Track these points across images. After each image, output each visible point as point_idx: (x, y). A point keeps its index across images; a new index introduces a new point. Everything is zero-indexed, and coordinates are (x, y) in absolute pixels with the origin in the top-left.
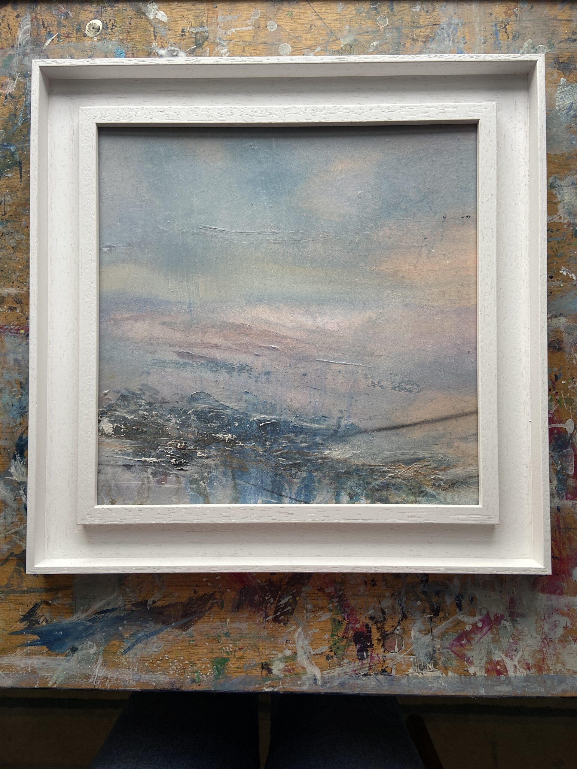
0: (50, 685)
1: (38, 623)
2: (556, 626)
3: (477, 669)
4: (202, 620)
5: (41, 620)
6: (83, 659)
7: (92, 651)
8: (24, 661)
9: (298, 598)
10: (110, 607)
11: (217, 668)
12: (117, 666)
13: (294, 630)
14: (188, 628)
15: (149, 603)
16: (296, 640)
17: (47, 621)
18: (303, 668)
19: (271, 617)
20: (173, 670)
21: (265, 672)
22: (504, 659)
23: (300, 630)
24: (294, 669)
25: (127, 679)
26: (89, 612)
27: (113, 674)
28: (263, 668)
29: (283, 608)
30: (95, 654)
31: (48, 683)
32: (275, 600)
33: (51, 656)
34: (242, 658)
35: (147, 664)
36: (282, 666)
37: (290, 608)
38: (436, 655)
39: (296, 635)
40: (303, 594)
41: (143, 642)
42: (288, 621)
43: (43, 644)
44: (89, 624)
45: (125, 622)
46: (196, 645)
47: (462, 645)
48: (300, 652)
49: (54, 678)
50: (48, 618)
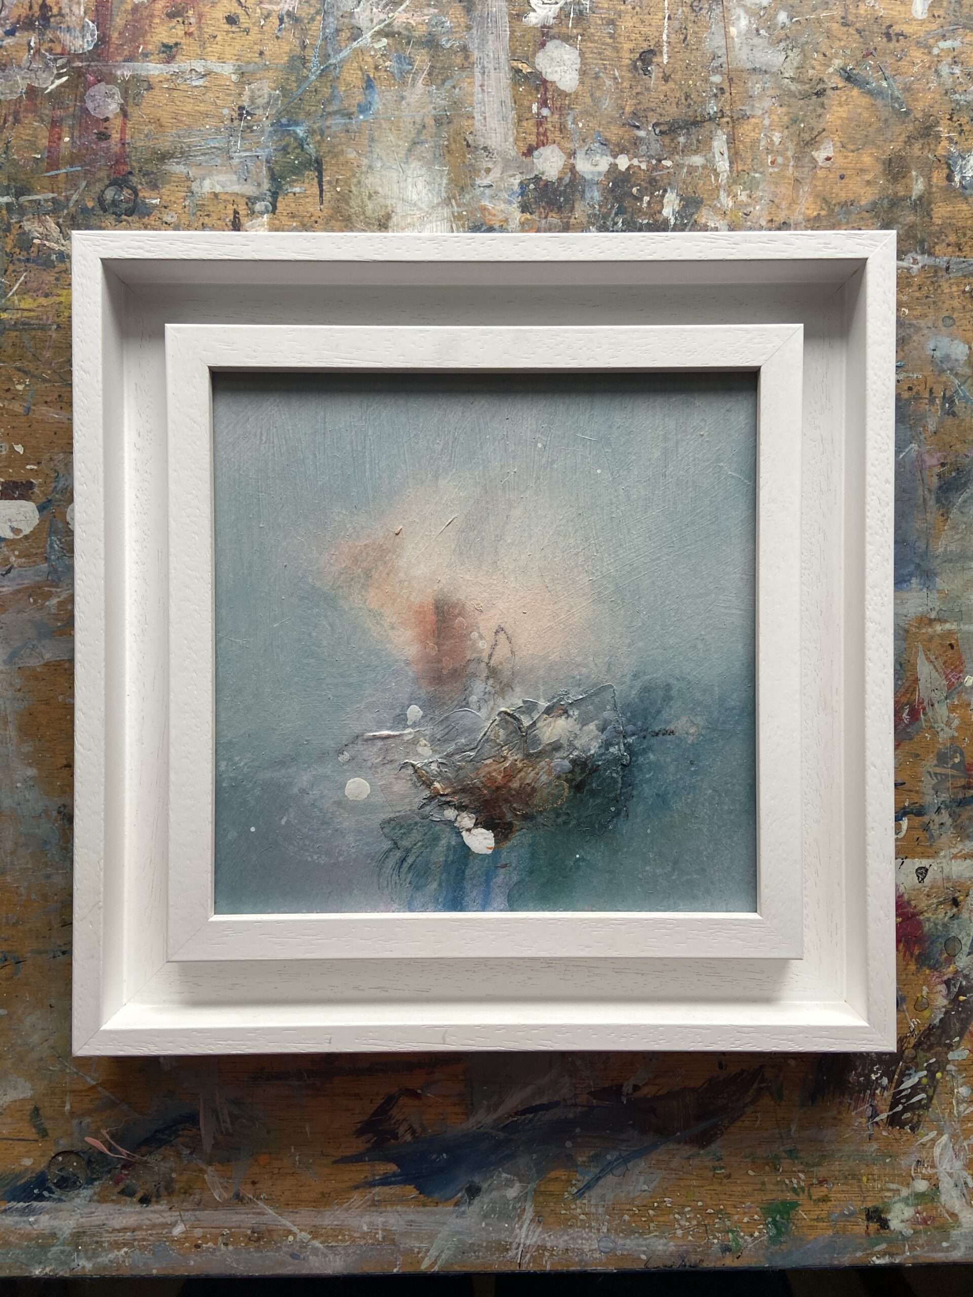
0: (424, 1266)
1: (395, 1136)
4: (739, 1124)
5: (401, 1130)
6: (493, 1211)
7: (512, 1193)
8: (367, 1218)
9: (939, 1075)
10: (545, 1100)
11: (774, 1222)
12: (566, 1223)
13: (933, 1140)
14: (709, 1142)
15: (625, 1090)
16: (937, 1160)
17: (414, 1132)
18: (954, 1215)
19: (884, 1116)
20: (681, 1227)
21: (874, 1226)
23: (945, 1138)
24: (933, 1219)
25: (586, 1248)
26: (501, 1111)
27: (557, 1241)
28: (869, 1218)
29: (909, 1097)
30: (517, 1199)
31: (419, 1262)
32: (890, 1081)
33: (424, 1205)
34: (825, 1199)
35: (626, 1217)
36: (909, 1212)
37: (923, 1095)
39: (937, 1151)
40: (949, 1067)
41: (617, 1172)
42: (919, 1122)
43: (406, 1182)
44: (502, 1135)
45: (578, 1130)
46: (729, 1176)
48: (946, 1184)
49: (433, 1252)
50: (416, 1126)
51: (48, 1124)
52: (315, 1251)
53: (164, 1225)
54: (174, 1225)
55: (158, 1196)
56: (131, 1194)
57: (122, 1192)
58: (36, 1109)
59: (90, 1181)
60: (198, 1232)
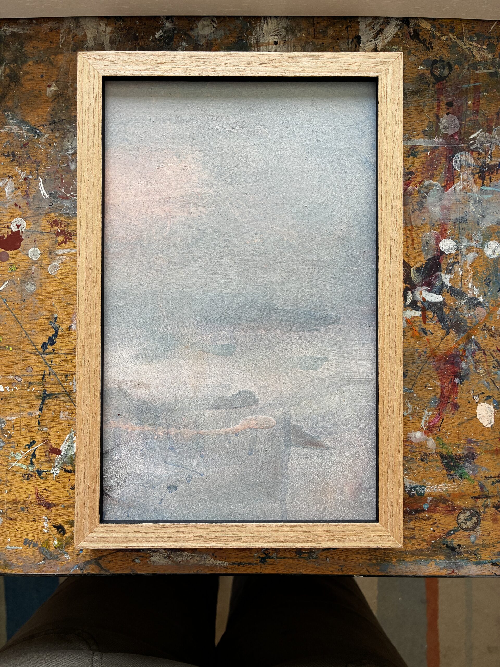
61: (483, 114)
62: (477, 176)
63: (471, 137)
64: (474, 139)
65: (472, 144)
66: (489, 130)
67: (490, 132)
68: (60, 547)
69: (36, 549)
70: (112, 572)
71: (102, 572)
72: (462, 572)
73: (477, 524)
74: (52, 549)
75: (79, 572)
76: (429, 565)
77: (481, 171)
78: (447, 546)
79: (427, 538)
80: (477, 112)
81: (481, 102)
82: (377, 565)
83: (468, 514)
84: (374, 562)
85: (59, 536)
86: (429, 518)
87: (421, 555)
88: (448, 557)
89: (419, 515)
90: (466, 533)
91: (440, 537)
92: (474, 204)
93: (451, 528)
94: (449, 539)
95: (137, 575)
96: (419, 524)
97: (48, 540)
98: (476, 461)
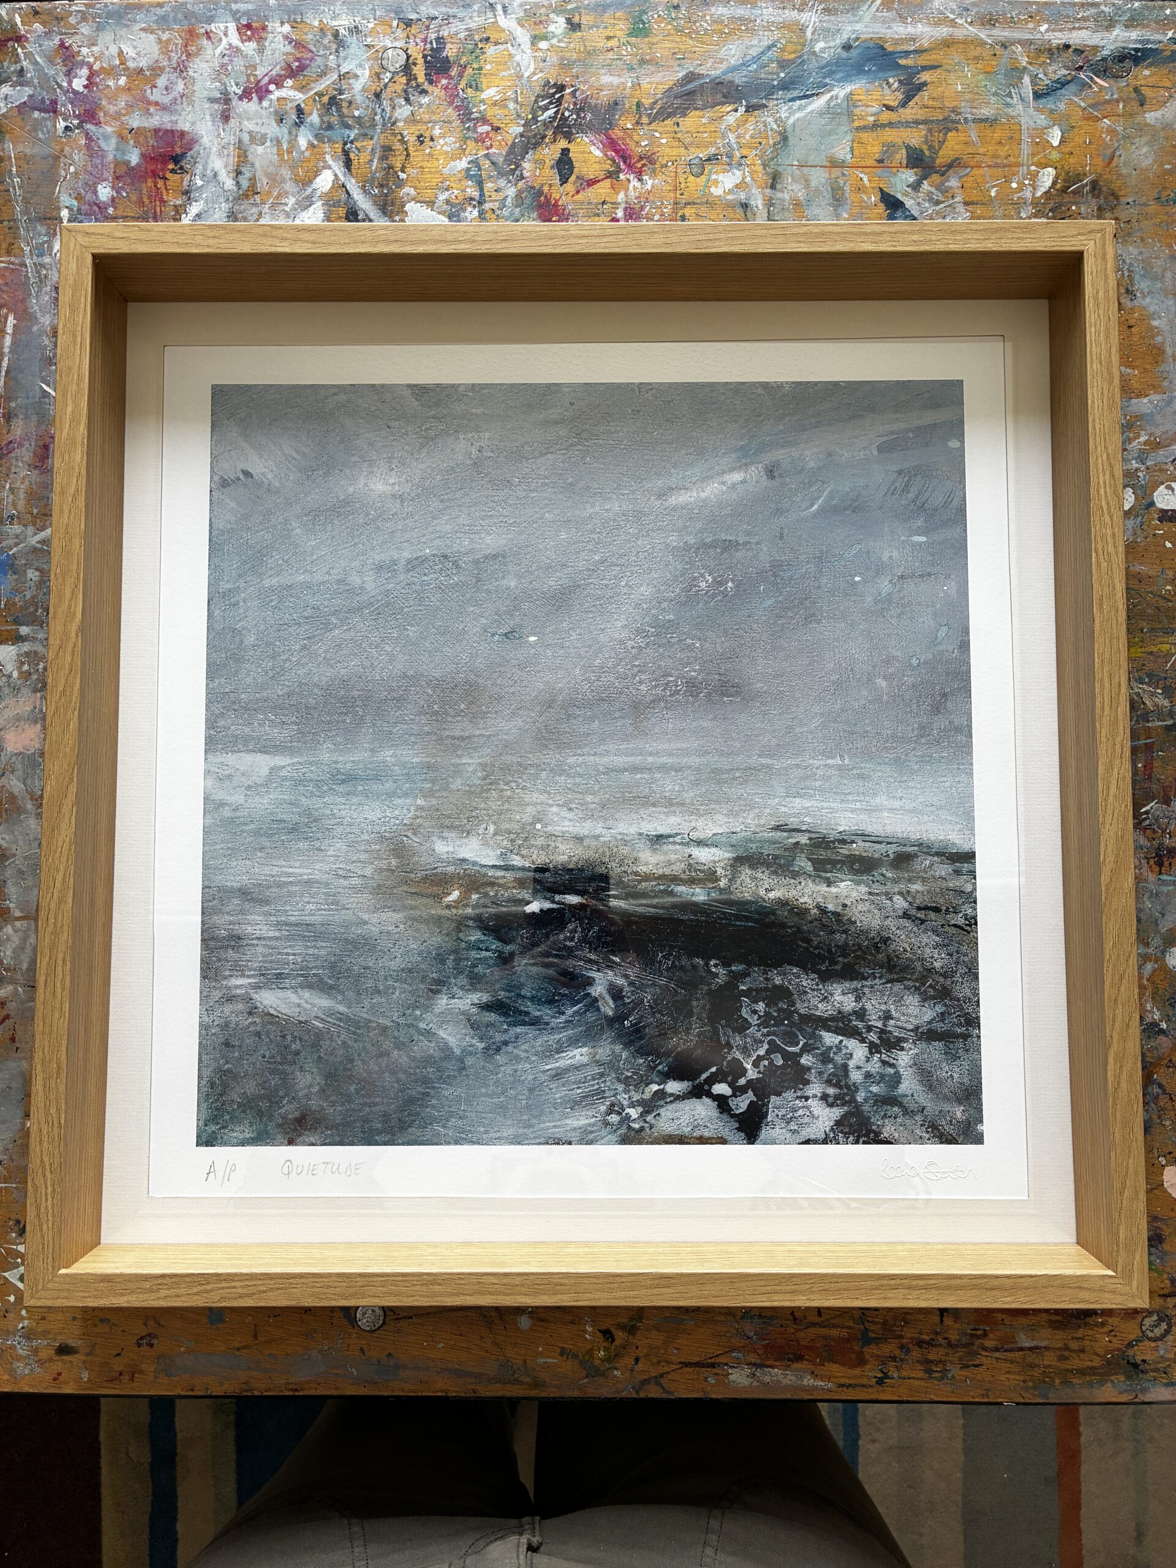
1: (900, 81)
2: (167, 88)
3: (279, 30)
4: (667, 87)
5: (896, 85)
6: (833, 34)
7: (821, 45)
8: (918, 31)
9: (530, 116)
10: (798, 103)
11: (644, 23)
12: (784, 26)
13: (534, 74)
14: (686, 76)
15: (743, 110)
16: (532, 61)
17: (888, 83)
18: (522, 26)
19: (568, 91)
20: (706, 21)
21: (576, 20)
22: (240, 44)
23: (526, 74)
24: (536, 23)
25: (771, 9)
26: (828, 96)
28: (579, 25)
29: (551, 103)
30: (817, 41)
32: (563, 114)
33: (880, 38)
34: (609, 38)
35: (744, 28)
36: (552, 28)
37: (541, 104)
38: (334, 46)
39: (532, 67)
40: (523, 122)
41: (749, 57)
42: (545, 86)
43: (892, 53)
44: (827, 81)
45: (776, 83)
46: (674, 53)
47: (298, 60)
48: (526, 46)
49: (873, 9)
50: (886, 87)
51: (1133, 95)
52: (952, 12)
53: (1053, 31)
54: (1047, 31)
55: (1058, 49)
56: (1076, 50)
57: (1082, 52)
58: (1142, 105)
59: (1104, 59)
60: (1031, 25)
61: (1158, 780)
62: (1152, 862)
63: (1143, 810)
64: (1147, 812)
65: (1145, 819)
66: (1167, 801)
67: (1168, 805)
68: (608, 1359)
69: (576, 1362)
70: (677, 1395)
71: (665, 1396)
72: (1148, 1398)
73: (1167, 1332)
74: (597, 1362)
75: (634, 1395)
76: (1104, 1388)
77: (1157, 855)
78: (1128, 1362)
79: (1101, 1352)
80: (1150, 778)
81: (1155, 764)
82: (1035, 1388)
83: (1155, 1318)
84: (1031, 1384)
85: (606, 1344)
86: (1103, 1324)
87: (1094, 1375)
88: (1129, 1377)
89: (1090, 1320)
90: (1153, 1344)
91: (1118, 1350)
92: (1149, 898)
93: (1132, 1337)
94: (1130, 1353)
95: (711, 1399)
96: (1090, 1332)
97: (591, 1350)
98: (1164, 1245)
